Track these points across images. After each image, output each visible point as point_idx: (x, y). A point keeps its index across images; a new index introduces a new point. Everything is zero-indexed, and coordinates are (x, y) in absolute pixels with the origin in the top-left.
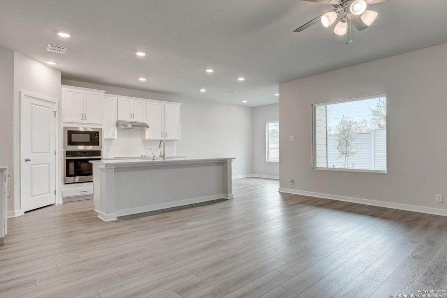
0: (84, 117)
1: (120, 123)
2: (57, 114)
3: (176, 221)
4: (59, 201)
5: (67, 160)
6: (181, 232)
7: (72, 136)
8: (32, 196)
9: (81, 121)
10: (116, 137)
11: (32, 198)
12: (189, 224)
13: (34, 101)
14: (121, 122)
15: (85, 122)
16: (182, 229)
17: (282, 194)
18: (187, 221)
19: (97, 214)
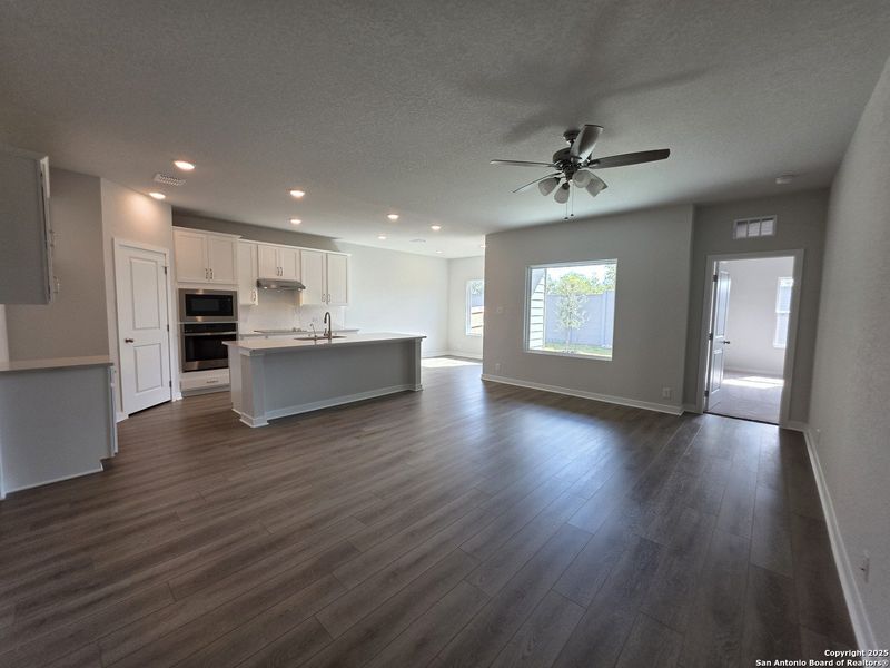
0: (209, 274)
1: (263, 283)
2: (168, 270)
3: (350, 424)
4: (178, 396)
5: (186, 338)
6: (357, 442)
7: (192, 303)
8: (137, 391)
9: (206, 281)
10: (256, 302)
11: (137, 395)
12: (367, 429)
13: (133, 253)
14: (264, 280)
15: (211, 281)
16: (358, 438)
17: (486, 383)
18: (365, 424)
19: (239, 417)
